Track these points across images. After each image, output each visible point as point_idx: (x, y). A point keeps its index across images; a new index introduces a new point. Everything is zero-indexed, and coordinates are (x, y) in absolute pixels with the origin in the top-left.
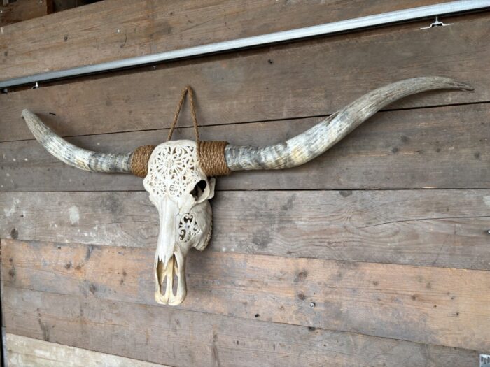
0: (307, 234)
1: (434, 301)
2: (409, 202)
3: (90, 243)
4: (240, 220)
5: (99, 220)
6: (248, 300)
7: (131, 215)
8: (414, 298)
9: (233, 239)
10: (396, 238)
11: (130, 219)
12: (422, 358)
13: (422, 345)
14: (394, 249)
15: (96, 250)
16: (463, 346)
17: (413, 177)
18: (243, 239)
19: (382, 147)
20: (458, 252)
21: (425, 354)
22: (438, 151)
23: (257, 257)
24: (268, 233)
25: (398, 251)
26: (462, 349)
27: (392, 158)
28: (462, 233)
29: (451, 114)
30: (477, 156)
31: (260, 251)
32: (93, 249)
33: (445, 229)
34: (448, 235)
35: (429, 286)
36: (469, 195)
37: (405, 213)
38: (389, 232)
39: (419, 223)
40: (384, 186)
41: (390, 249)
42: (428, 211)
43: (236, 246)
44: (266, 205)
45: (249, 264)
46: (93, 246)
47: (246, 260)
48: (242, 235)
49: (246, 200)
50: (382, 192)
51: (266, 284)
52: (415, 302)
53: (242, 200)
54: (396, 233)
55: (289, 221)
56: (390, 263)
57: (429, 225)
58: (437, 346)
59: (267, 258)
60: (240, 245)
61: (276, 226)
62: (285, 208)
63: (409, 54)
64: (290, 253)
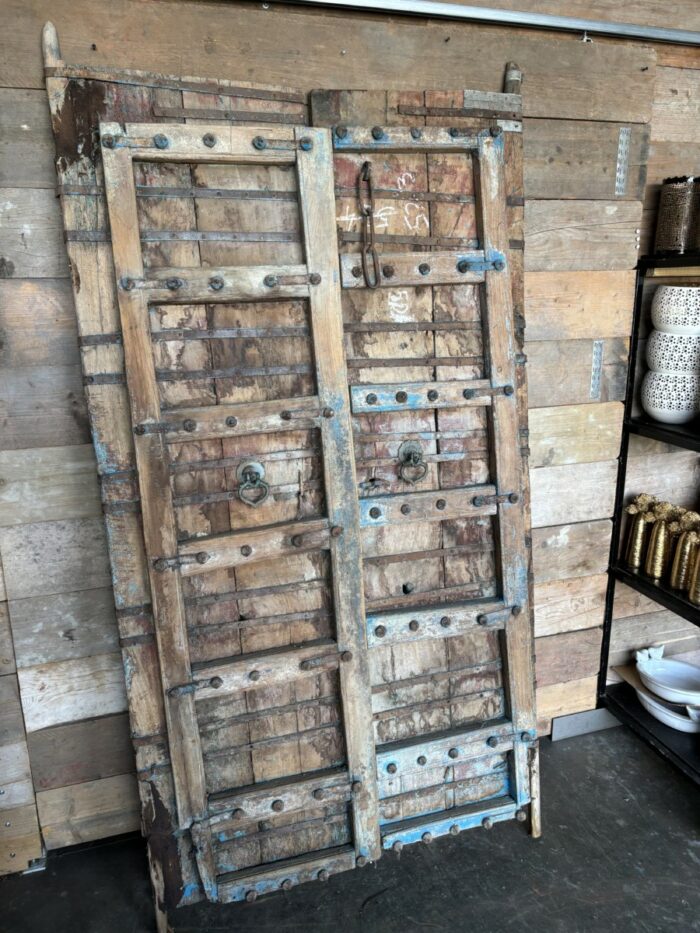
1: (568, 301)
2: (557, 211)
8: (556, 300)
10: (547, 246)
12: (557, 353)
13: (558, 342)
14: (546, 257)
16: (585, 337)
17: (562, 187)
19: (541, 156)
20: (587, 256)
21: (559, 349)
22: (581, 163)
25: (547, 259)
26: (584, 340)
27: (547, 168)
28: (590, 239)
29: (591, 129)
30: (605, 170)
33: (579, 236)
34: (582, 242)
35: (566, 289)
36: (597, 205)
37: (554, 222)
38: (542, 241)
39: (564, 232)
40: (540, 195)
41: (542, 257)
42: (569, 220)
50: (538, 202)
52: (557, 304)
54: (547, 241)
56: (540, 270)
57: (569, 233)
58: (569, 341)
63: (567, 64)
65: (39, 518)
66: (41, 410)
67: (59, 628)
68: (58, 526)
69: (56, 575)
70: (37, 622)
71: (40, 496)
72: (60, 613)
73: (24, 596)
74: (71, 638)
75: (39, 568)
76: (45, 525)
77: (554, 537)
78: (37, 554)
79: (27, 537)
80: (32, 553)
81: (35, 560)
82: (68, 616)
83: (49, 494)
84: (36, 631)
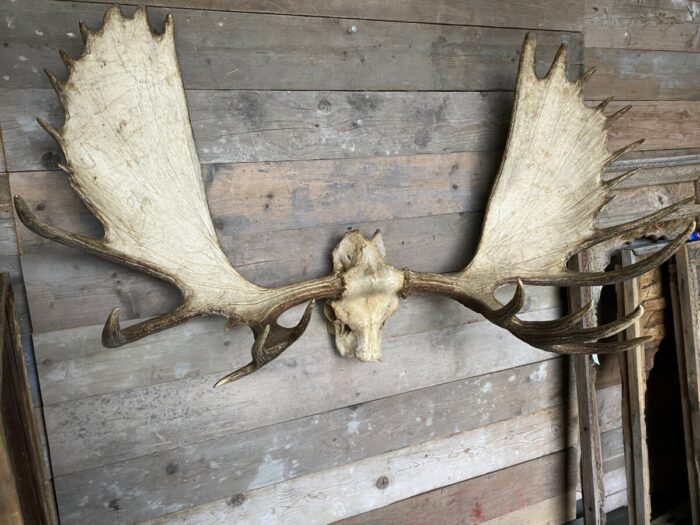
0: (458, 131)
3: (213, 161)
4: (403, 121)
5: (227, 128)
6: (411, 200)
7: (278, 121)
9: (397, 141)
11: (276, 126)
15: (223, 171)
18: (406, 140)
19: (505, 57)
23: (419, 157)
24: (427, 132)
27: (511, 66)
31: (421, 151)
32: (217, 170)
43: (399, 148)
44: (426, 106)
45: (412, 165)
46: (217, 166)
47: (409, 162)
48: (404, 136)
49: (408, 100)
51: (427, 182)
53: (404, 101)
55: (444, 120)
59: (426, 157)
60: (404, 146)
61: (434, 126)
62: (441, 108)
64: (445, 149)
65: (84, 394)
66: (86, 291)
67: (104, 499)
68: (103, 400)
69: (102, 448)
70: (83, 496)
71: (86, 372)
72: (105, 484)
73: (70, 471)
74: (116, 508)
75: (85, 442)
76: (90, 400)
77: (535, 373)
78: (83, 429)
79: (73, 414)
80: (78, 428)
81: (80, 435)
82: (113, 486)
83: (95, 369)
84: (82, 505)
